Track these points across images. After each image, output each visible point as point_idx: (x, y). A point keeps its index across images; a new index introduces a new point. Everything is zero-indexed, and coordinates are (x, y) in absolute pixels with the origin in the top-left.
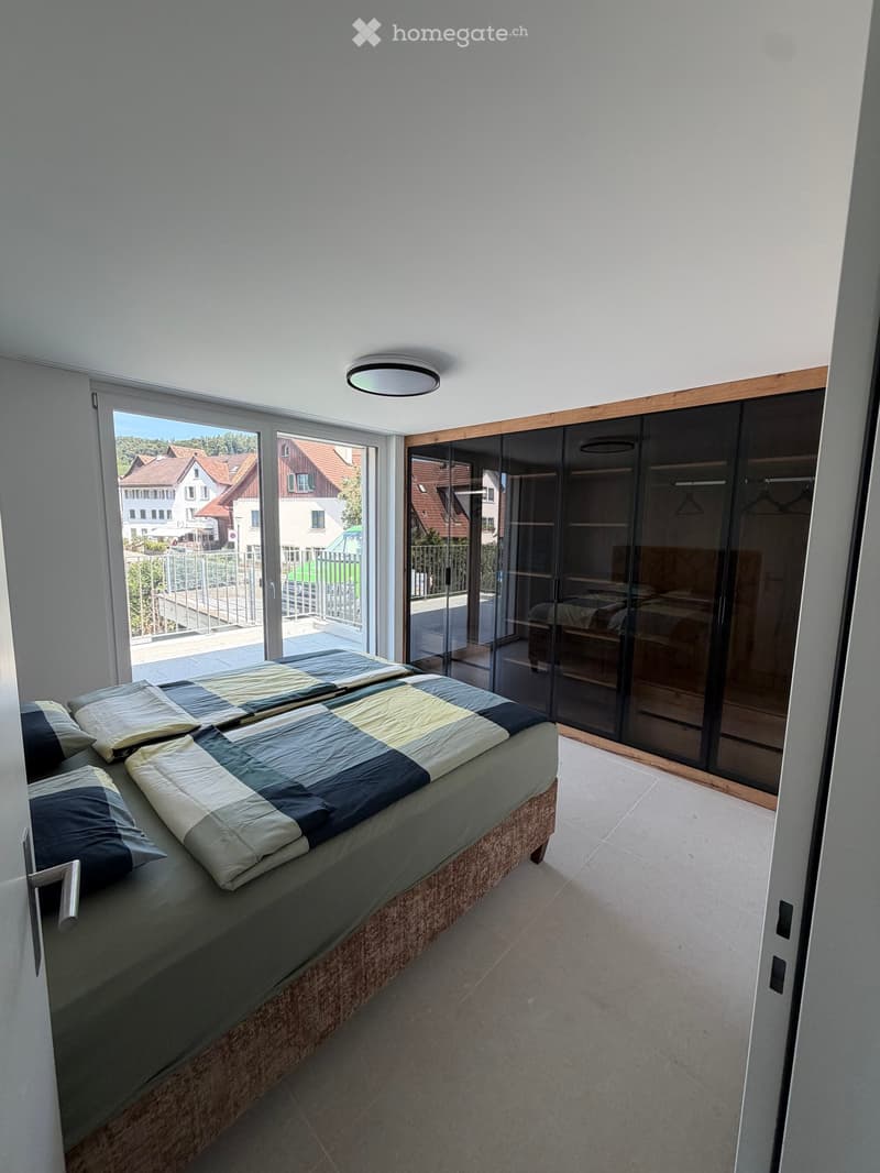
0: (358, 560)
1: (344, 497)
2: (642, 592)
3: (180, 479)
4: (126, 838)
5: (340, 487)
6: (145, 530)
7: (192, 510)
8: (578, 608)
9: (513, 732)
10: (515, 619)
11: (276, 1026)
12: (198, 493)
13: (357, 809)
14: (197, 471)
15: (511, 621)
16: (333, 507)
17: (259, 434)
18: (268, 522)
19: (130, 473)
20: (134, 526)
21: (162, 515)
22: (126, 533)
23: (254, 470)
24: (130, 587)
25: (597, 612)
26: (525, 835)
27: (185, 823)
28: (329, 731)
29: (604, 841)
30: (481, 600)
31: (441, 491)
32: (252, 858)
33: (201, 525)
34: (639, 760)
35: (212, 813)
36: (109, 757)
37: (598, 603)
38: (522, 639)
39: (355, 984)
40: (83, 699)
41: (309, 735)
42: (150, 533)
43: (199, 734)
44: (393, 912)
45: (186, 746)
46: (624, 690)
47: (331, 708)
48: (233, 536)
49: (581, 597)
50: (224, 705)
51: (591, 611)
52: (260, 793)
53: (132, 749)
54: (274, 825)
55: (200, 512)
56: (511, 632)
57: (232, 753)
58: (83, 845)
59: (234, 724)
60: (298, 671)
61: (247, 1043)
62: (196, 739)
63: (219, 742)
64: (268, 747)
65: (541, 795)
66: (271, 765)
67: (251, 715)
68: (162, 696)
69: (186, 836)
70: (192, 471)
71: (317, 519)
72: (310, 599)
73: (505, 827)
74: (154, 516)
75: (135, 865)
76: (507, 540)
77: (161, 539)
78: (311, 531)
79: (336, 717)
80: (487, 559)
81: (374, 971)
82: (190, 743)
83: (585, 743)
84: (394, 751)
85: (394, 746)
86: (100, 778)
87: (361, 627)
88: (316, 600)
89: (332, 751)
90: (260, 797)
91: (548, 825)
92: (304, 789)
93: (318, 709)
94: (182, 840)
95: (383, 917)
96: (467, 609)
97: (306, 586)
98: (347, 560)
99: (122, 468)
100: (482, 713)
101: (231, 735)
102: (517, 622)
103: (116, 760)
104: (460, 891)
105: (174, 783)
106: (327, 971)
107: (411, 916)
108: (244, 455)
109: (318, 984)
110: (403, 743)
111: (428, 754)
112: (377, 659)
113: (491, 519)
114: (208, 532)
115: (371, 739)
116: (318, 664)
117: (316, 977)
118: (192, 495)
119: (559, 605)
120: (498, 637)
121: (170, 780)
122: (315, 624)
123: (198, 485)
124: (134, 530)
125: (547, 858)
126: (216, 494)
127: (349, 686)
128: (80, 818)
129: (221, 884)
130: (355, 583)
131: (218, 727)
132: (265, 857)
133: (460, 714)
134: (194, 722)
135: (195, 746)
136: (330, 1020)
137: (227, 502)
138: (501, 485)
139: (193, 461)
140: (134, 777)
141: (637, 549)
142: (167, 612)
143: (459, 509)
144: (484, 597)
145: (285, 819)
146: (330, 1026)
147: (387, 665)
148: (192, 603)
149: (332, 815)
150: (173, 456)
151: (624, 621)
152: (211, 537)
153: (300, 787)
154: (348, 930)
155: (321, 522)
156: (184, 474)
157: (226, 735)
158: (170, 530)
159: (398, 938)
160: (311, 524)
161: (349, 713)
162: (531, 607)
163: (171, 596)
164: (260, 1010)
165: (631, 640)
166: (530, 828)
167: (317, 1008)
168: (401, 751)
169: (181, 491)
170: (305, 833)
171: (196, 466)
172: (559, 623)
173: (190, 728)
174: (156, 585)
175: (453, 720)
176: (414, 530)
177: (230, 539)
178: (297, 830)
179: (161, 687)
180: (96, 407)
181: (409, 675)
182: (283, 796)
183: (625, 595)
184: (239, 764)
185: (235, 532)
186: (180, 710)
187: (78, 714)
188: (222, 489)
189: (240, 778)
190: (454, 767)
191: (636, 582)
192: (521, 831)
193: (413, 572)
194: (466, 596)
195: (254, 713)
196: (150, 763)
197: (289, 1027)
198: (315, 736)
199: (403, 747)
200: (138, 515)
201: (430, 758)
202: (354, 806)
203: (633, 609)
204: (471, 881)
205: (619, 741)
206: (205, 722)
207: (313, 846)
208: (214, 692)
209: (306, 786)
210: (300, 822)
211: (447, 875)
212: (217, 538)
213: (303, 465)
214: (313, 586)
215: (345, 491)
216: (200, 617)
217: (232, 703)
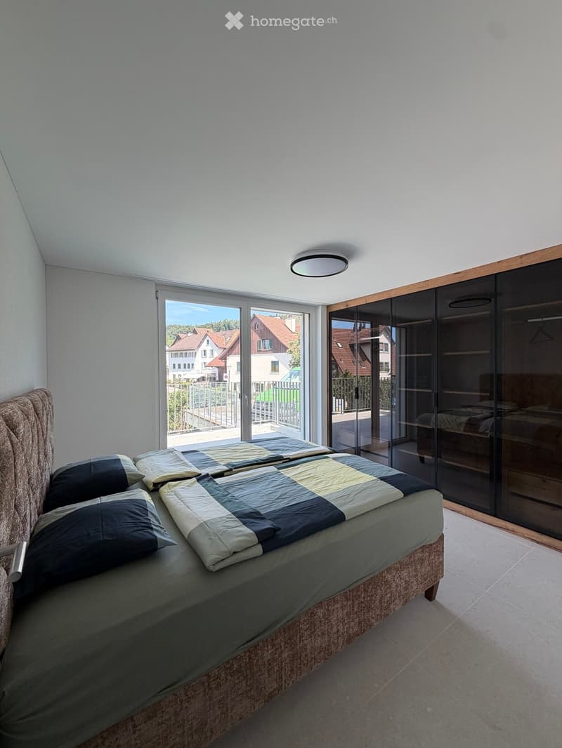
0: (298, 387)
1: (291, 352)
2: (506, 407)
3: (199, 346)
4: (156, 530)
5: (288, 346)
6: (180, 375)
7: (205, 363)
8: (454, 417)
9: (407, 493)
10: (406, 422)
11: (238, 678)
12: (208, 353)
13: (295, 531)
14: (208, 341)
15: (403, 423)
16: (284, 358)
17: (241, 308)
18: (245, 369)
19: (174, 344)
20: (174, 373)
21: (189, 366)
22: (170, 377)
23: (238, 339)
24: (170, 406)
25: (469, 420)
26: (419, 575)
27: (189, 526)
28: (277, 483)
29: (487, 591)
30: (381, 415)
31: (352, 346)
32: (226, 552)
33: (209, 372)
34: (513, 532)
35: (205, 522)
36: (151, 487)
37: (469, 414)
38: (412, 440)
39: (293, 661)
40: (141, 456)
41: (266, 484)
42: (183, 377)
43: (200, 478)
44: (320, 613)
45: (192, 484)
46: (496, 477)
47: (279, 469)
48: (226, 377)
49: (456, 410)
50: (215, 464)
51: (465, 419)
52: (233, 513)
53: (163, 483)
54: (241, 533)
55: (210, 364)
56: (403, 435)
57: (218, 490)
58: (132, 530)
59: (221, 475)
60: (259, 447)
61: (219, 685)
62: (198, 480)
63: (211, 483)
64: (240, 489)
65: (431, 545)
66: (242, 499)
67: (231, 470)
68: (182, 457)
69: (190, 533)
70: (206, 341)
71: (275, 366)
72: (269, 412)
73: (402, 566)
74: (185, 367)
75: (159, 547)
76: (397, 377)
77: (188, 380)
78: (271, 374)
79: (282, 474)
80: (385, 389)
81: (306, 655)
82: (195, 482)
83: (466, 515)
84: (320, 498)
85: (320, 495)
86: (145, 495)
87: (300, 429)
88: (272, 412)
89: (279, 494)
90: (233, 516)
91: (438, 570)
92: (261, 515)
93: (271, 469)
94: (186, 536)
95: (313, 614)
96: (370, 420)
97: (267, 404)
98: (293, 388)
99: (169, 341)
100: (382, 479)
101: (218, 480)
102: (408, 424)
103: (155, 489)
104: (369, 608)
105: (184, 504)
106: (273, 645)
107: (333, 619)
108: (233, 331)
109: (267, 655)
110: (326, 493)
111: (344, 502)
112: (310, 443)
113: (387, 363)
114: (213, 375)
115: (304, 489)
116: (272, 444)
117: (266, 648)
118: (205, 355)
119: (439, 415)
120: (394, 438)
121: (182, 501)
122: (271, 427)
123: (208, 349)
124: (174, 375)
125: (439, 596)
126: (217, 353)
127: (291, 457)
128: (132, 515)
129: (207, 565)
130: (297, 402)
131: (212, 475)
132: (235, 553)
133: (366, 478)
134: (198, 471)
135: (198, 484)
136: (275, 685)
137: (224, 358)
138: (392, 340)
139: (206, 335)
140: (163, 499)
141: (499, 377)
142: (188, 420)
143: (364, 357)
144: (383, 413)
145: (248, 531)
146: (275, 690)
147: (315, 447)
148: (202, 414)
149: (277, 533)
150: (196, 333)
151: (492, 427)
152: (214, 379)
153: (258, 513)
154: (288, 619)
155: (277, 368)
156: (201, 343)
157: (215, 480)
158: (193, 375)
159: (323, 634)
160: (270, 369)
161: (290, 473)
162: (417, 417)
163: (191, 411)
164: (228, 662)
165: (499, 440)
166: (424, 569)
167: (266, 672)
168: (325, 498)
169: (199, 353)
170: (260, 542)
171: (208, 338)
172: (439, 427)
173: (195, 474)
174: (183, 404)
175: (361, 481)
176: (334, 372)
177: (225, 379)
178: (255, 539)
179: (183, 452)
180: (157, 298)
181: (331, 453)
182: (248, 517)
183: (491, 408)
184: (222, 497)
185: (227, 374)
186: (191, 464)
187: (137, 464)
188: (221, 351)
189: (222, 504)
190: (362, 512)
191: (500, 400)
192: (416, 570)
193: (334, 398)
194: (370, 412)
195: (232, 469)
196: (172, 491)
197: (247, 682)
198: (269, 485)
199: (327, 495)
200: (177, 367)
201: (345, 504)
202: (292, 528)
203: (498, 418)
204: (377, 602)
205: (495, 516)
206: (204, 472)
207: (265, 551)
208: (210, 456)
209: (262, 512)
210: (257, 533)
211: (359, 593)
212: (217, 379)
213: (266, 333)
214: (271, 404)
215: (291, 348)
216: (206, 423)
217: (220, 463)
